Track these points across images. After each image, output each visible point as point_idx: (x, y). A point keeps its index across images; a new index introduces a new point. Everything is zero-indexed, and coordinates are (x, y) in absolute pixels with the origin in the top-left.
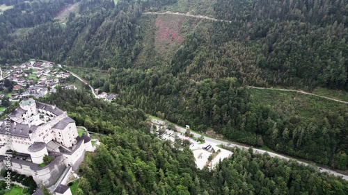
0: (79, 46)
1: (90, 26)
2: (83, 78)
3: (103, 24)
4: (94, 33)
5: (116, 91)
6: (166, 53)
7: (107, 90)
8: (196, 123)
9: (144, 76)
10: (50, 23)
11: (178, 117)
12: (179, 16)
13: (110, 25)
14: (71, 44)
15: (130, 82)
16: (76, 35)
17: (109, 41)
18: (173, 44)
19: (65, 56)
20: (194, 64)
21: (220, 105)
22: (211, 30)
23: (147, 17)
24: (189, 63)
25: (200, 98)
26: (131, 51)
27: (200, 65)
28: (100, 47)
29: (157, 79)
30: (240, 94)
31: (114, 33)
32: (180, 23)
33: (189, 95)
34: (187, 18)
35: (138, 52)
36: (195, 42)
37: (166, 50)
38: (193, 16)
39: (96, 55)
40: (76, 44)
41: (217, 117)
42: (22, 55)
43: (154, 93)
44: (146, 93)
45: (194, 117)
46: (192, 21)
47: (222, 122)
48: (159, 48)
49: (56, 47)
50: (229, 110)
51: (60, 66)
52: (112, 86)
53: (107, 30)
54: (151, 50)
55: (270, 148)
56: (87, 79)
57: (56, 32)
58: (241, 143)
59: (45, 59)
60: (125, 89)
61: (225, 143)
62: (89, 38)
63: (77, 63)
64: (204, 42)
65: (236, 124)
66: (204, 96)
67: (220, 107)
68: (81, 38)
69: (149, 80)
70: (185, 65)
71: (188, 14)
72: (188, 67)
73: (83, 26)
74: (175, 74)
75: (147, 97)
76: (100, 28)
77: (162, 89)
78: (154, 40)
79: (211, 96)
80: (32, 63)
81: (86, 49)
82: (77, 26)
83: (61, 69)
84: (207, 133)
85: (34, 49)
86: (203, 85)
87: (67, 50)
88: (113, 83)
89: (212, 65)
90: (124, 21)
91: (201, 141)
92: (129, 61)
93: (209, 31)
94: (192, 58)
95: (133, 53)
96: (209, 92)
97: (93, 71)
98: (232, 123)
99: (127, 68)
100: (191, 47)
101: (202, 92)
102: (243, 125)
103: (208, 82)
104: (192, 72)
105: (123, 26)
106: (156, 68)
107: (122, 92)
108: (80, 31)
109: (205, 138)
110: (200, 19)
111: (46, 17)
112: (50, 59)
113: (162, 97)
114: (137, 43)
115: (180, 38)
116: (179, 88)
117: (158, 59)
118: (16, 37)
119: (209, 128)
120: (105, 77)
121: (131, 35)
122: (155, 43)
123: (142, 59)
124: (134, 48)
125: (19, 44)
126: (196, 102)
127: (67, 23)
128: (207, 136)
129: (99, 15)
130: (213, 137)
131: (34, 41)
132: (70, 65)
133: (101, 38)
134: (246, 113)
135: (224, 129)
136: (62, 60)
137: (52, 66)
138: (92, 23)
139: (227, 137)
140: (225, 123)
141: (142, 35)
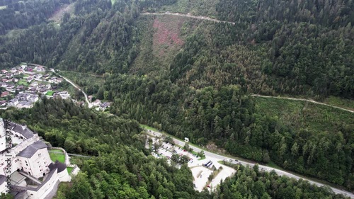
0: (74, 49)
1: (85, 28)
2: (77, 83)
3: (98, 26)
4: (89, 35)
5: (110, 98)
6: (164, 57)
7: (101, 98)
8: (196, 136)
9: (140, 82)
10: (43, 24)
11: (176, 128)
12: (179, 17)
13: (106, 26)
14: (65, 47)
15: (126, 89)
16: (71, 38)
17: (105, 44)
18: (173, 48)
19: (58, 60)
20: (194, 70)
21: (222, 116)
22: (213, 32)
23: (145, 18)
24: (189, 68)
25: (201, 108)
26: (127, 54)
27: (201, 71)
28: (95, 50)
29: (154, 86)
30: (244, 103)
31: (109, 35)
32: (180, 25)
33: (189, 104)
34: (187, 18)
35: (134, 56)
36: (196, 46)
37: (165, 54)
38: (194, 17)
39: (91, 60)
40: (70, 47)
41: (218, 130)
42: (13, 59)
43: (150, 102)
44: (142, 101)
45: (194, 129)
46: (192, 23)
47: (224, 135)
48: (158, 51)
49: (50, 50)
50: (232, 121)
51: (53, 70)
52: (106, 93)
53: (102, 32)
54: (149, 53)
55: (278, 165)
56: (81, 85)
57: (48, 34)
58: (245, 158)
59: (37, 62)
60: (120, 97)
61: (228, 159)
62: (83, 40)
63: (71, 68)
64: (206, 45)
65: (240, 137)
66: (205, 106)
67: (222, 118)
68: (75, 40)
69: (145, 87)
70: (185, 71)
71: (188, 15)
72: (187, 72)
73: (78, 28)
74: (173, 81)
75: (143, 106)
76: (96, 30)
77: (159, 97)
78: (152, 43)
79: (213, 106)
80: (24, 67)
81: (80, 52)
82: (71, 27)
83: (54, 74)
84: (207, 147)
85: (26, 52)
86: (204, 94)
87: (61, 53)
88: (107, 89)
89: (213, 71)
90: (121, 23)
91: (201, 156)
92: (125, 65)
93: (210, 33)
94: (192, 63)
95: (129, 57)
96: (210, 102)
97: (87, 76)
98: (235, 136)
99: (122, 73)
100: (191, 51)
101: (202, 101)
102: (247, 139)
103: (209, 90)
104: (191, 78)
105: (119, 28)
106: (154, 73)
107: (117, 100)
108: (75, 33)
109: (206, 153)
110: (201, 20)
111: (40, 17)
112: (43, 63)
113: (160, 106)
114: (134, 46)
115: (180, 41)
116: (179, 95)
117: (156, 63)
118: (7, 39)
119: (210, 142)
120: (100, 83)
121: (128, 38)
122: (153, 47)
123: (139, 63)
124: (130, 52)
125: (10, 46)
126: (196, 113)
127: (62, 25)
128: (208, 150)
129: (94, 16)
130: (215, 152)
131: (26, 44)
132: (64, 69)
133: (96, 40)
134: (251, 126)
135: (227, 143)
136: (55, 64)
137: (44, 71)
138: (87, 24)
139: (230, 152)
140: (228, 136)
141: (139, 37)
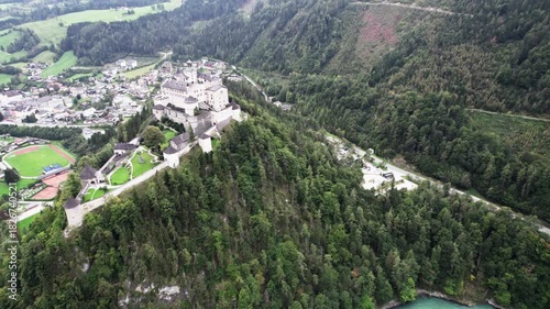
0: (262, 44)
1: (278, 20)
2: (258, 83)
3: (295, 18)
4: (281, 29)
5: (293, 101)
6: (368, 58)
7: (283, 100)
8: (383, 147)
9: (330, 84)
10: (231, 14)
11: (362, 137)
12: (399, 9)
13: (303, 18)
14: (252, 42)
15: (312, 91)
16: (260, 31)
17: (299, 39)
18: (381, 48)
19: (241, 56)
20: (401, 73)
21: (420, 126)
22: (439, 28)
23: (354, 9)
24: (396, 71)
25: (395, 113)
26: (322, 52)
27: (410, 75)
28: (286, 46)
29: (346, 88)
30: (453, 115)
31: (305, 28)
32: (398, 18)
33: (382, 110)
34: (410, 10)
35: (331, 55)
36: (413, 45)
37: (370, 55)
38: (420, 8)
39: (279, 56)
40: (257, 42)
41: (411, 140)
42: (195, 52)
43: (338, 105)
44: (328, 104)
45: (382, 139)
46: (416, 15)
47: (417, 148)
48: (362, 50)
49: (234, 44)
50: (429, 133)
51: (234, 68)
52: (289, 94)
53: (298, 24)
54: (350, 52)
55: (479, 192)
56: (263, 85)
57: (237, 25)
58: (437, 178)
59: (219, 58)
60: (304, 99)
61: (414, 176)
62: (274, 35)
63: (255, 66)
64: (425, 44)
65: (435, 153)
66: (401, 112)
67: (419, 128)
68: (266, 34)
69: (334, 89)
70: (390, 74)
71: (413, 6)
72: (392, 77)
73: (271, 20)
74: (371, 85)
75: (328, 110)
76: (290, 23)
77: (350, 101)
78: (356, 40)
79: (411, 113)
80: (204, 61)
81: (268, 48)
82: (263, 19)
83: (234, 72)
84: (394, 160)
85: (209, 45)
86: (404, 98)
87: (246, 49)
88: (291, 90)
89: (426, 75)
90: (322, 13)
91: (381, 166)
92: (318, 64)
93: (435, 29)
94: (401, 65)
95: (324, 55)
96: (408, 108)
97: (272, 76)
98: (430, 150)
99: (312, 73)
100: (404, 50)
101: (399, 107)
102: (444, 155)
103: (411, 94)
104: (396, 82)
105: (318, 20)
106: (351, 76)
107: (300, 101)
108: (266, 26)
109: (388, 165)
110: (428, 13)
111: (230, 6)
112: (224, 59)
113: (348, 111)
114: (333, 43)
115: (395, 38)
116: (372, 102)
117: (356, 65)
118: (192, 30)
119: (398, 155)
120: (285, 84)
121: (327, 32)
122: (357, 45)
123: (335, 63)
124: (327, 48)
125: (194, 38)
126: (388, 119)
127: (252, 16)
128: (393, 164)
129: (292, 5)
130: (402, 167)
131: (211, 35)
132: (246, 67)
133: (289, 35)
134: (455, 140)
135: (418, 158)
136: (238, 60)
137: (225, 67)
138: (281, 15)
139: (421, 169)
140: (421, 149)
141: (341, 32)
